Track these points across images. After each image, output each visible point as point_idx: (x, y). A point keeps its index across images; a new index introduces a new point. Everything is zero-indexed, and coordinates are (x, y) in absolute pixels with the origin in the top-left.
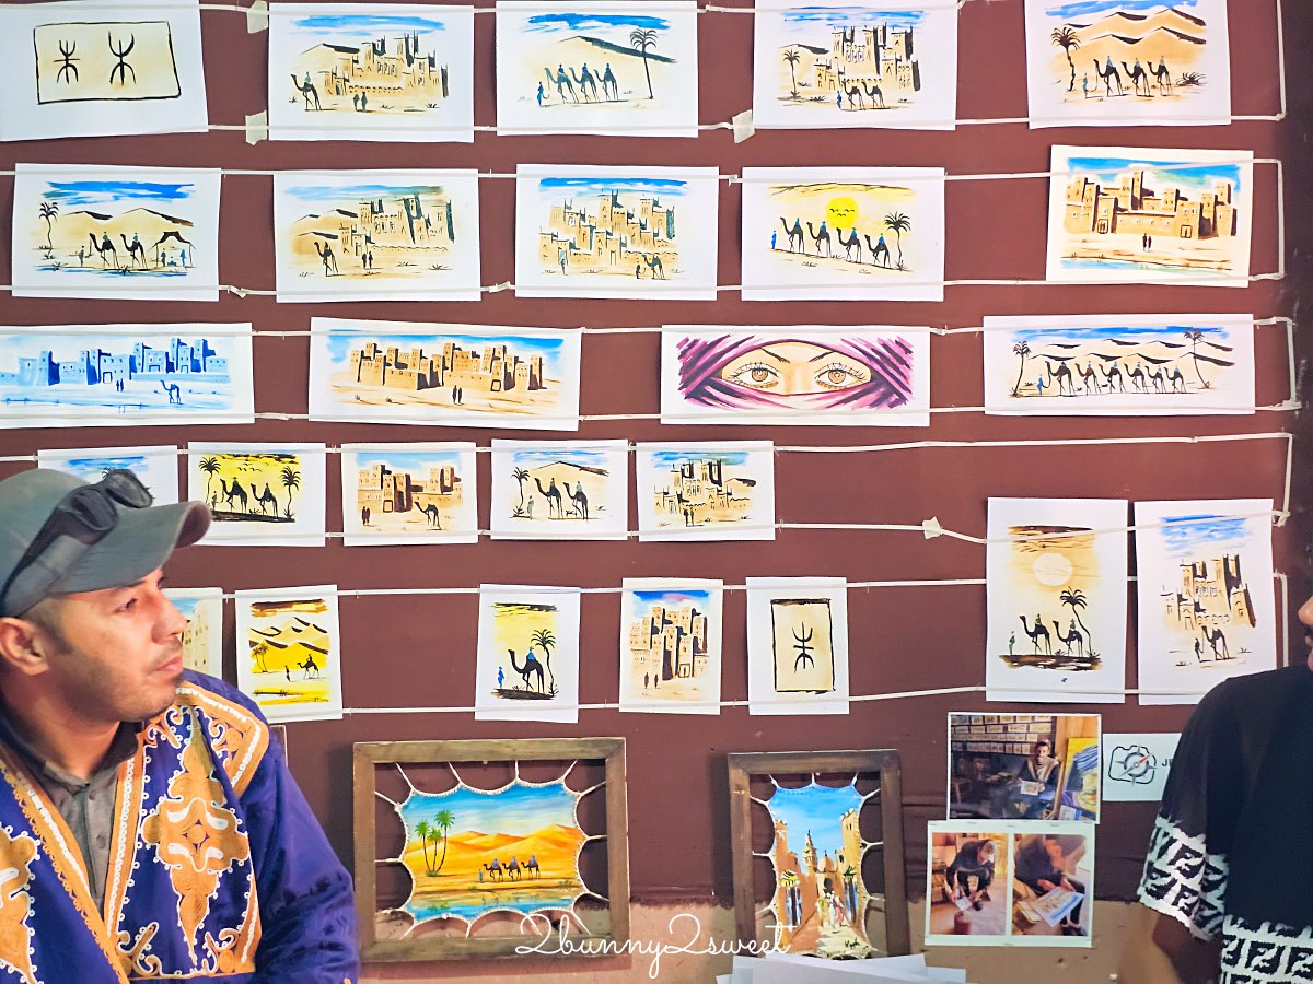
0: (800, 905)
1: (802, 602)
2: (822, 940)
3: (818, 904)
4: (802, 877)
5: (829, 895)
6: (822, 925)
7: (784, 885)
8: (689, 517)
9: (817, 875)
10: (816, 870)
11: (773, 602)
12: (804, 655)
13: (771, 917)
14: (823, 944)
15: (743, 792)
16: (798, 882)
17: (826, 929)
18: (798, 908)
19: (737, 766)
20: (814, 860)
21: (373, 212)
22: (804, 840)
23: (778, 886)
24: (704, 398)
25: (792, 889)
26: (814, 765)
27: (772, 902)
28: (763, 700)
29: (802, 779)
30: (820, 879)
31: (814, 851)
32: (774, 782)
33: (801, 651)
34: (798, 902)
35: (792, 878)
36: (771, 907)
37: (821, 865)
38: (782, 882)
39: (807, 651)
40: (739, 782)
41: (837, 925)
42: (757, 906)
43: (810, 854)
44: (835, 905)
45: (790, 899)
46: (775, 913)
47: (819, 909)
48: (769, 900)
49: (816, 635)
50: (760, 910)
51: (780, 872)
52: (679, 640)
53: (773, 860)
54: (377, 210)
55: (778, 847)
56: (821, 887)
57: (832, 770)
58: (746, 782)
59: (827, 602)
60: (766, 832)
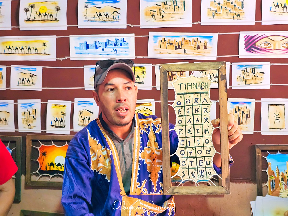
0: (275, 184)
1: (277, 105)
2: (281, 193)
3: (279, 184)
4: (275, 177)
5: (282, 182)
6: (280, 190)
7: (270, 179)
8: (246, 82)
9: (279, 177)
10: (279, 175)
11: (269, 105)
12: (277, 119)
13: (266, 187)
14: (281, 195)
15: (260, 155)
16: (274, 178)
17: (282, 191)
18: (274, 185)
19: (258, 148)
20: (279, 173)
21: (165, 4)
22: (276, 167)
23: (269, 179)
24: (251, 51)
25: (273, 180)
26: (279, 148)
27: (267, 183)
28: (265, 131)
29: (276, 151)
30: (280, 178)
31: (279, 170)
32: (268, 152)
33: (276, 118)
34: (274, 183)
35: (272, 177)
36: (266, 184)
37: (281, 174)
38: (270, 178)
39: (278, 118)
40: (259, 152)
41: (285, 190)
42: (263, 184)
43: (278, 171)
44: (284, 185)
45: (272, 182)
46: (268, 186)
47: (280, 186)
48: (266, 183)
49: (280, 114)
50: (264, 185)
51: (269, 175)
52: (243, 114)
53: (267, 172)
54: (166, 4)
55: (269, 169)
56: (280, 180)
57: (284, 149)
58: (260, 152)
59: (284, 105)
60: (265, 165)
